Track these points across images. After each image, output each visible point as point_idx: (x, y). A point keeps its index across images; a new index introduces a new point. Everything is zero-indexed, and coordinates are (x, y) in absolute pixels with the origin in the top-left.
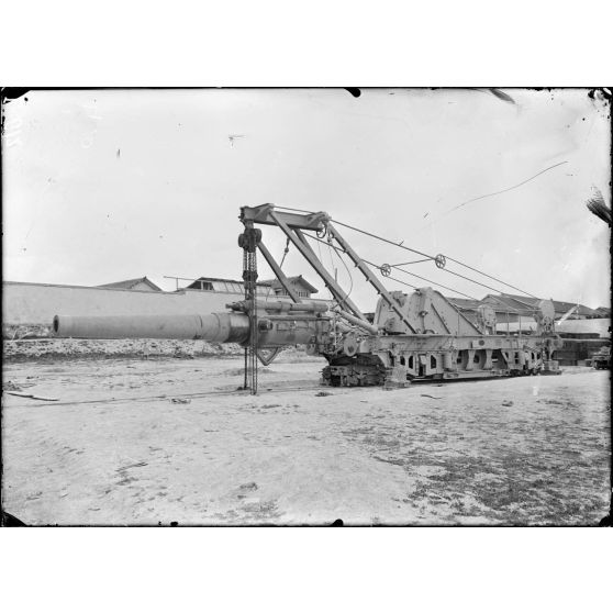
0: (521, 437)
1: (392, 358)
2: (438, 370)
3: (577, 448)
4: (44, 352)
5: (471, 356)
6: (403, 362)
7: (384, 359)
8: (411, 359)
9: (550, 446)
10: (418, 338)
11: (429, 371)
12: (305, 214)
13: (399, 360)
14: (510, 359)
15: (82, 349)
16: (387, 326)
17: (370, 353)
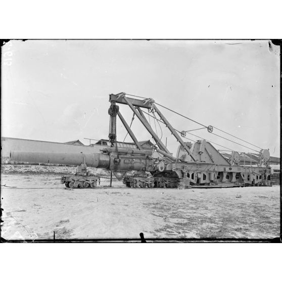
0: (240, 210)
1: (183, 173)
2: (207, 181)
3: (269, 215)
4: (26, 171)
5: (225, 175)
6: (188, 176)
7: (179, 174)
8: (193, 175)
9: (254, 214)
10: (197, 165)
11: (202, 181)
12: (142, 99)
13: (186, 175)
14: (245, 178)
15: (44, 170)
16: (182, 159)
17: (172, 171)
